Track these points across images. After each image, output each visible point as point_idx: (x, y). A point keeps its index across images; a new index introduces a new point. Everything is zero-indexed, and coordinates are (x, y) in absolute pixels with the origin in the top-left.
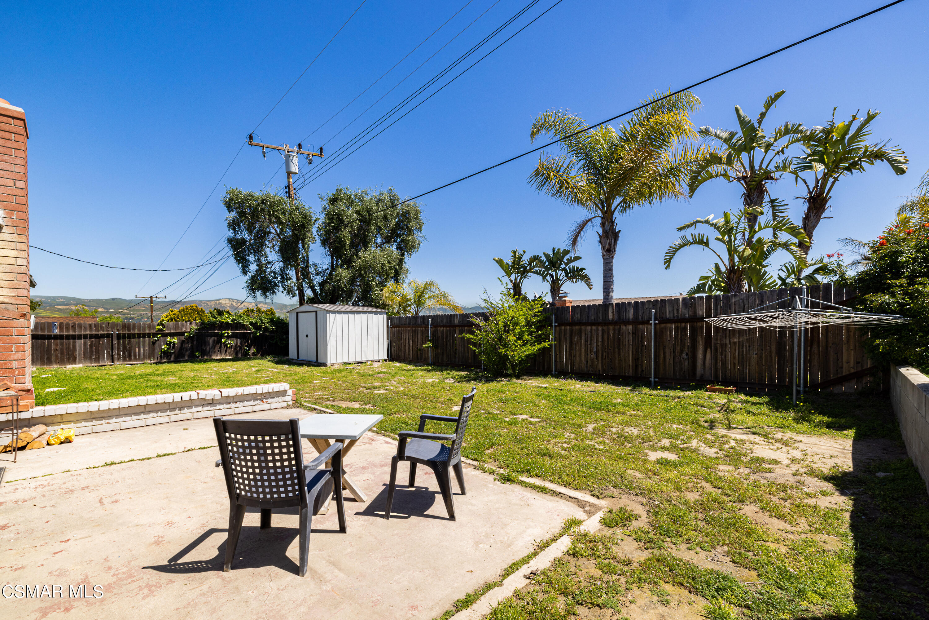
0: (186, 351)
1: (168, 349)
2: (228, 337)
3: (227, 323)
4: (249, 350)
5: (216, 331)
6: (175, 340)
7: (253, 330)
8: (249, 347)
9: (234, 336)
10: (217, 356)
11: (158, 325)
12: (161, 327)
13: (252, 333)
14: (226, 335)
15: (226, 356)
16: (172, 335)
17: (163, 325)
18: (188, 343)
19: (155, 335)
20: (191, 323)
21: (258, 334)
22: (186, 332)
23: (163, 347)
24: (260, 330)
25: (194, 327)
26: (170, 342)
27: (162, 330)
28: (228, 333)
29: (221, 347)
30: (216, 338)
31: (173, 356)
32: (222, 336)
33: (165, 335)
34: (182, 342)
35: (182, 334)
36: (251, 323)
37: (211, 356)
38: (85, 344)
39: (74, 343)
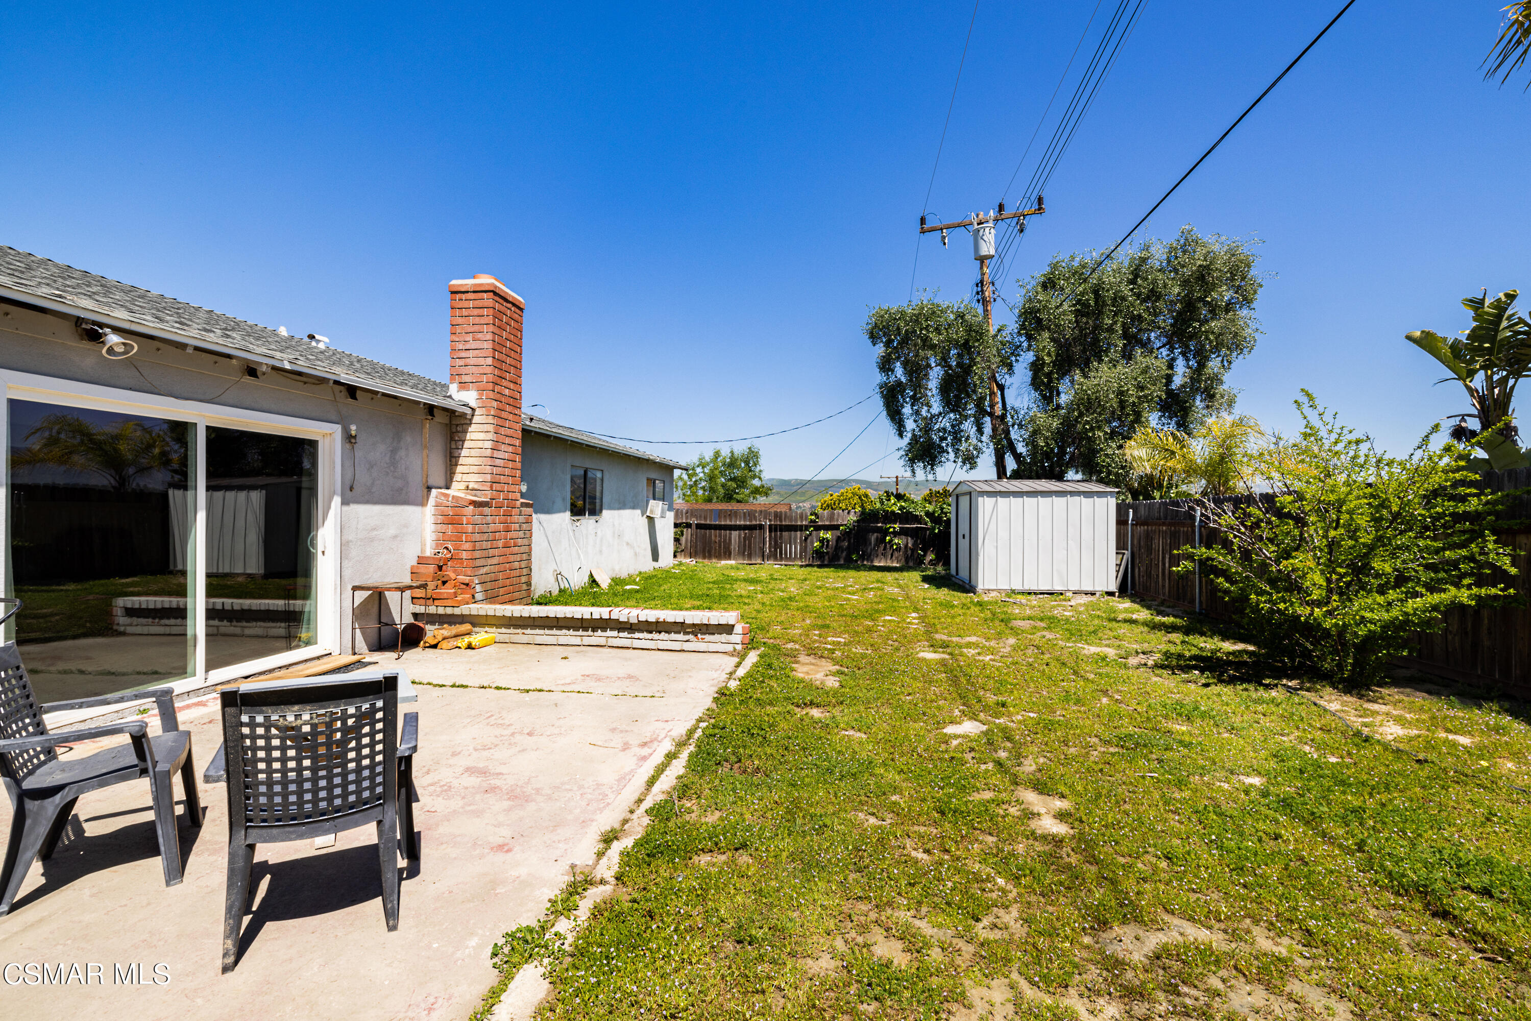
0: (842, 552)
1: (822, 547)
2: (895, 534)
3: (893, 512)
4: (925, 555)
5: (880, 525)
6: (829, 535)
7: (929, 524)
8: (925, 551)
9: (903, 532)
10: (880, 562)
11: (811, 515)
12: (813, 517)
13: (928, 529)
14: (891, 530)
15: (892, 562)
16: (827, 528)
17: (816, 515)
18: (844, 540)
19: (807, 528)
20: (849, 513)
21: (937, 531)
22: (842, 525)
23: (815, 544)
24: (941, 525)
25: (852, 518)
26: (824, 539)
27: (815, 521)
28: (894, 528)
29: (885, 546)
30: (879, 535)
31: (827, 557)
32: (885, 532)
33: (818, 528)
34: (838, 539)
35: (836, 527)
36: (928, 514)
37: (872, 562)
38: (740, 536)
39: (730, 534)
